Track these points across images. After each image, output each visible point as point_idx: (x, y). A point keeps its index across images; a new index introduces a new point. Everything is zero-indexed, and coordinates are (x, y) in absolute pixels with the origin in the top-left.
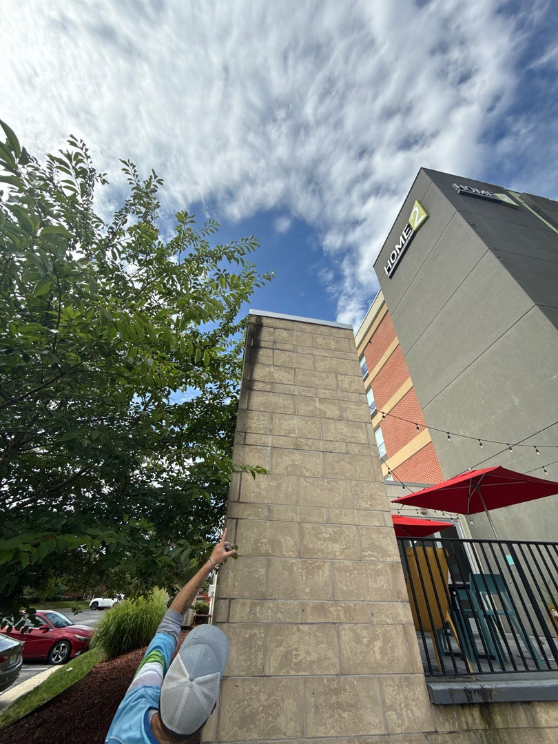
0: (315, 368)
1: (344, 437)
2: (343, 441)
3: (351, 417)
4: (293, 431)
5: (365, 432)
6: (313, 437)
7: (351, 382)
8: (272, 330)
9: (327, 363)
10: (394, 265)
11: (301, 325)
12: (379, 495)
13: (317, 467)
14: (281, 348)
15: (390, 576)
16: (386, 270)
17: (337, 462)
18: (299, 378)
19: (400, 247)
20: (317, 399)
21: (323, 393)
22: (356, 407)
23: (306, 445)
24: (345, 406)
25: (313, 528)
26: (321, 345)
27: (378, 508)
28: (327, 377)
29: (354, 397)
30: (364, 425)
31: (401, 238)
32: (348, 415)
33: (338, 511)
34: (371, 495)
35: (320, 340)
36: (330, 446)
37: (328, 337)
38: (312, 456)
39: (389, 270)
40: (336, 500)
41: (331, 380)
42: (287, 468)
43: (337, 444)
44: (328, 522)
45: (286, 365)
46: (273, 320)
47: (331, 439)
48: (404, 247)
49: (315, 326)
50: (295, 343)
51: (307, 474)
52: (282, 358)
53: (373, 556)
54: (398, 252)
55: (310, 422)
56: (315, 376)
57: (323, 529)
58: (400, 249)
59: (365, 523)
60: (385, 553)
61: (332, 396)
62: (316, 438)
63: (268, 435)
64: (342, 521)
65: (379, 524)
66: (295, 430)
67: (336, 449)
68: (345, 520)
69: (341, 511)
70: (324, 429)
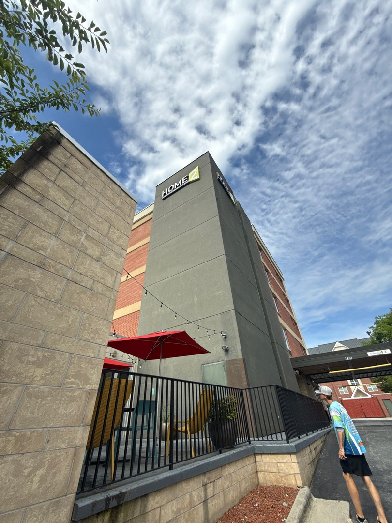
0: (95, 209)
1: (94, 275)
2: (92, 277)
3: (107, 263)
4: (45, 250)
5: (114, 278)
6: (64, 264)
7: (120, 237)
8: (69, 155)
9: (107, 212)
10: (169, 194)
11: (99, 171)
12: (103, 331)
13: (55, 291)
14: (70, 174)
15: (83, 402)
16: (163, 193)
17: (79, 294)
18: (76, 208)
19: (178, 185)
20: (84, 235)
21: (91, 232)
22: (115, 257)
23: (53, 267)
24: (107, 252)
25: (19, 349)
26: (108, 197)
27: (98, 341)
28: (102, 223)
29: (117, 249)
30: (115, 273)
31: (180, 181)
32: (106, 260)
33: (57, 337)
34: (97, 329)
36: (78, 278)
37: (116, 195)
38: (55, 279)
39: (165, 194)
40: (61, 326)
42: (17, 281)
43: (86, 278)
44: (42, 346)
45: (69, 191)
46: (75, 148)
47: (81, 272)
48: (180, 187)
50: (86, 180)
51: (40, 294)
52: (66, 182)
53: (74, 383)
54: (175, 187)
55: (67, 250)
56: (93, 217)
57: (32, 352)
58: (177, 187)
59: (81, 353)
60: (87, 380)
61: (99, 239)
62: (68, 265)
63: (10, 239)
64: (57, 346)
65: (93, 356)
66: (47, 249)
67: (82, 282)
68: (61, 346)
69: (62, 338)
70: (79, 261)
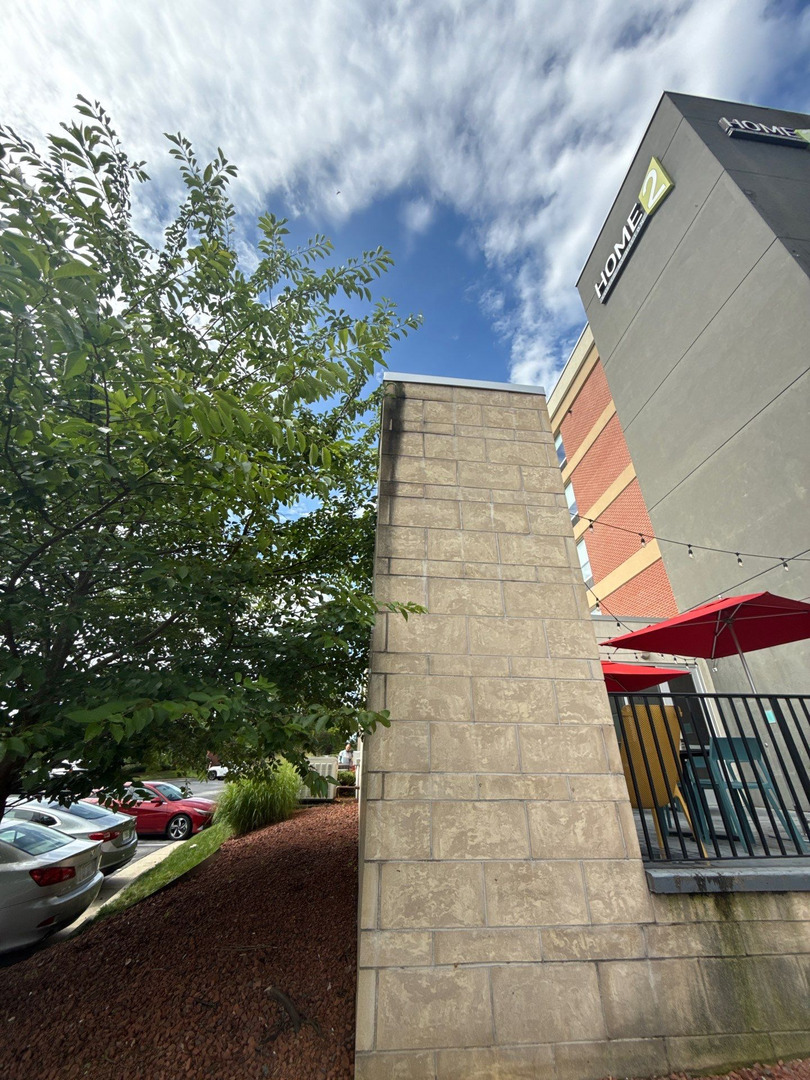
0: (487, 458)
1: (533, 558)
2: (531, 564)
3: (542, 529)
4: (458, 554)
5: (564, 550)
6: (487, 561)
7: (543, 477)
8: (420, 403)
9: (505, 449)
10: (612, 280)
11: (464, 392)
12: (584, 638)
13: (494, 603)
14: (434, 430)
15: (599, 743)
16: (597, 289)
17: (524, 595)
18: (464, 475)
19: (622, 246)
20: (492, 506)
21: (500, 496)
22: (550, 515)
23: (477, 572)
24: (533, 513)
25: (490, 684)
26: (495, 423)
27: (583, 655)
28: (506, 472)
29: (547, 499)
30: (562, 540)
31: (625, 231)
32: (539, 526)
33: (524, 661)
34: (573, 638)
35: (494, 415)
36: (512, 573)
37: (505, 409)
38: (487, 587)
39: (602, 289)
40: (522, 646)
41: (512, 477)
42: (451, 606)
43: (523, 569)
44: (512, 675)
45: (444, 456)
46: (421, 387)
47: (513, 562)
48: (630, 246)
49: (485, 392)
50: (455, 422)
51: (480, 612)
52: (436, 446)
53: (574, 717)
54: (619, 256)
55: (481, 540)
56: (489, 471)
57: (504, 685)
58: (622, 251)
59: (563, 676)
60: (591, 713)
61: (514, 500)
62: (492, 561)
63: (421, 560)
64: (530, 673)
65: (583, 677)
66: (460, 552)
67: (520, 576)
68: (535, 672)
69: (530, 661)
70: (503, 548)
